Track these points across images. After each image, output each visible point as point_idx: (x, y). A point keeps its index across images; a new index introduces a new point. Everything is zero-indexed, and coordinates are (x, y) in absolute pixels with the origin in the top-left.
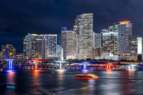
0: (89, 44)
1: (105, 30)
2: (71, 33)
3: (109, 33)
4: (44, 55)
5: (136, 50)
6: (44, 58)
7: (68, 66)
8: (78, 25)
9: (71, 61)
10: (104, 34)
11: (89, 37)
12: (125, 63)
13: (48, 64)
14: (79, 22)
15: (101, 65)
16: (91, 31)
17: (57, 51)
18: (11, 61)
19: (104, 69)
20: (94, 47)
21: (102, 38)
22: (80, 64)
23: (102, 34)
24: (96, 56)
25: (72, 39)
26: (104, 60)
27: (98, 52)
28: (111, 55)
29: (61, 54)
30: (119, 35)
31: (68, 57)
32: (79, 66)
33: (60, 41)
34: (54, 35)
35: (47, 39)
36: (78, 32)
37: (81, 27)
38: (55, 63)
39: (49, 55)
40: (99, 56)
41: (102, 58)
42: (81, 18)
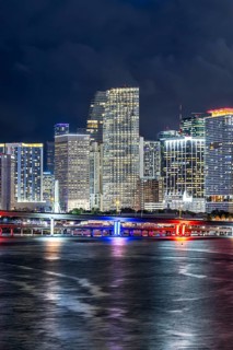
0: (129, 169)
1: (172, 132)
2: (79, 139)
3: (182, 140)
4: (8, 198)
6: (8, 205)
7: (73, 228)
8: (99, 118)
9: (80, 215)
10: (169, 143)
11: (129, 151)
12: (224, 219)
13: (19, 222)
14: (102, 108)
15: (161, 225)
16: (135, 133)
17: (43, 189)
19: (169, 235)
20: (142, 176)
21: (162, 154)
22: (106, 223)
23: (162, 143)
24: (147, 201)
25: (82, 157)
26: (169, 211)
27: (154, 189)
28: (187, 199)
29: (52, 195)
30: (208, 144)
31: (72, 205)
32: (102, 229)
33: (52, 162)
34: (35, 145)
35: (16, 154)
36: (98, 137)
37: (108, 123)
38: (37, 219)
39: (20, 199)
40: (156, 200)
41: (163, 205)
42: (106, 100)
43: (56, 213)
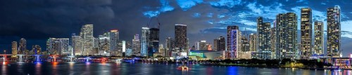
0: (90, 45)
1: (101, 36)
2: (78, 37)
3: (104, 38)
4: (60, 52)
5: (122, 49)
6: (60, 54)
7: (76, 60)
8: (83, 32)
9: (78, 56)
12: (114, 58)
13: (63, 58)
14: (84, 30)
15: (98, 59)
16: (92, 36)
17: (69, 50)
18: (38, 56)
19: (101, 62)
20: (94, 47)
21: (99, 41)
23: (99, 38)
24: (95, 53)
25: (79, 42)
26: (101, 56)
27: (97, 50)
28: (105, 53)
29: (71, 51)
30: (110, 39)
31: (76, 54)
32: (84, 60)
33: (71, 43)
34: (67, 39)
35: (62, 41)
36: (83, 37)
37: (85, 33)
38: (68, 58)
39: (63, 52)
40: (97, 53)
41: (99, 54)
42: (85, 27)
43: (72, 56)
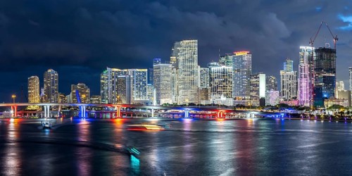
0: (193, 83)
1: (215, 63)
2: (166, 67)
3: (220, 68)
4: (130, 98)
5: (258, 91)
6: (129, 102)
7: (164, 114)
8: (177, 56)
9: (167, 107)
10: (213, 69)
11: (192, 73)
12: (242, 109)
13: (135, 110)
14: (178, 51)
15: (210, 112)
16: (196, 63)
17: (147, 93)
18: (83, 107)
19: (214, 117)
20: (199, 86)
21: (210, 75)
22: (180, 111)
23: (210, 69)
24: (203, 99)
25: (168, 76)
26: (214, 105)
27: (206, 93)
28: (223, 98)
29: (152, 96)
30: (234, 70)
31: (163, 101)
32: (179, 114)
33: (152, 79)
34: (143, 70)
35: (133, 74)
36: (176, 66)
37: (181, 58)
38: (145, 109)
39: (136, 98)
40: (207, 99)
41: (211, 101)
42: (180, 46)
43: (154, 106)
